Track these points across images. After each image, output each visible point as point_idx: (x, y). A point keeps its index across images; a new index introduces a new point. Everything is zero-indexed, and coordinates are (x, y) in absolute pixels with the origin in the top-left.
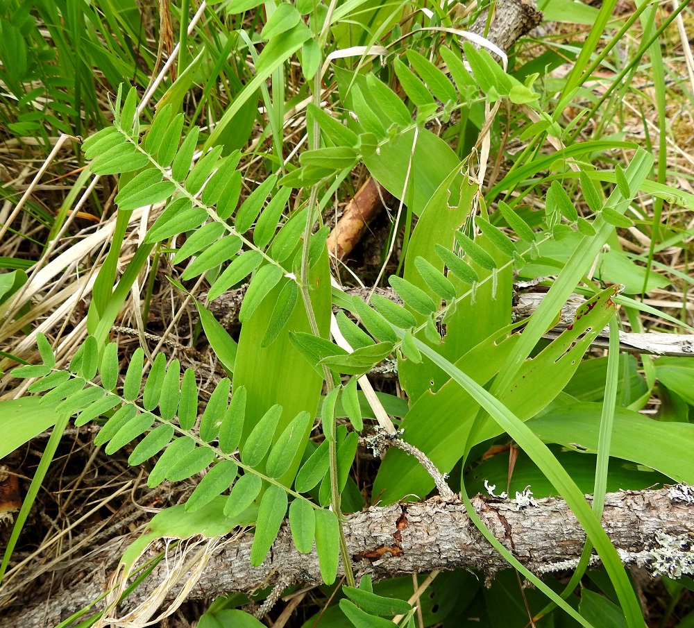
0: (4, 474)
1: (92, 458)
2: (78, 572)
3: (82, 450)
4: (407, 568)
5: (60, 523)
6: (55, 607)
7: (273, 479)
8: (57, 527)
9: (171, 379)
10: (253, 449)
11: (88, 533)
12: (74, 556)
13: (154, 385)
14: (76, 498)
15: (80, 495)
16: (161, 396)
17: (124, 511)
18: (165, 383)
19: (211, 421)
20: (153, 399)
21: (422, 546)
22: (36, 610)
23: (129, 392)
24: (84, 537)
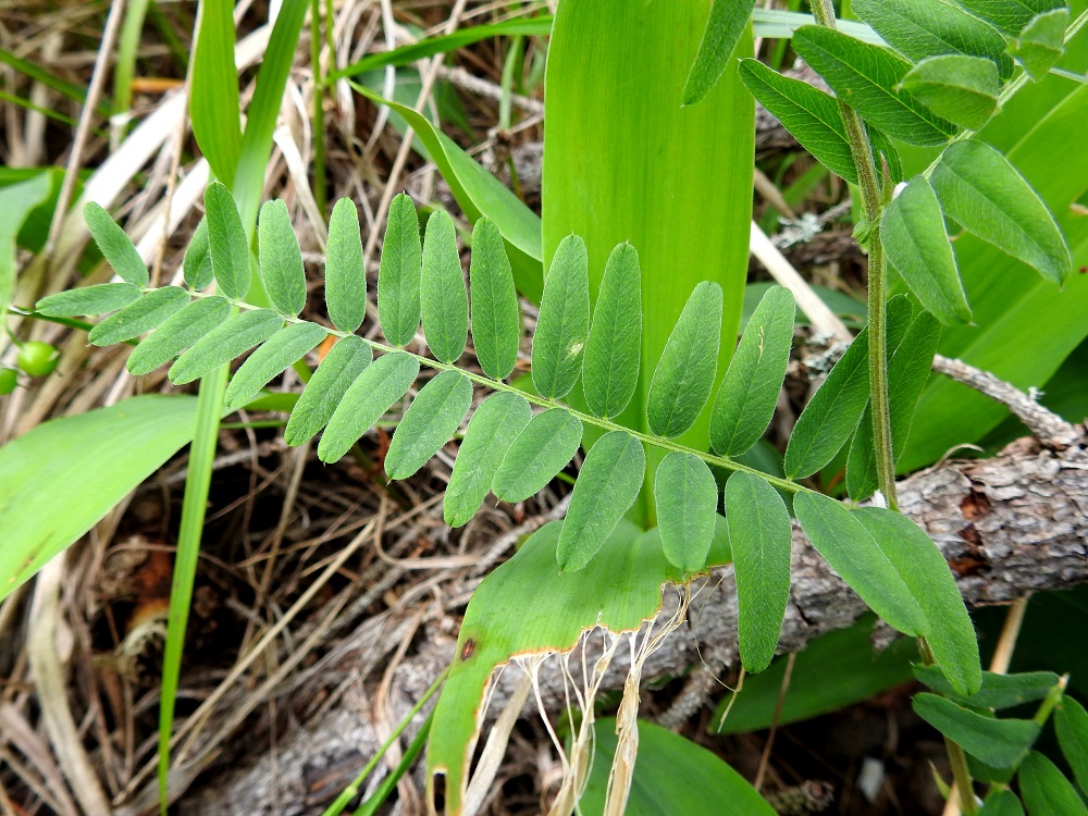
0: (139, 551)
1: (292, 493)
2: (314, 692)
3: (271, 486)
4: (999, 595)
5: (263, 613)
6: (289, 762)
7: (726, 458)
8: (258, 620)
9: (439, 258)
10: (673, 396)
11: (318, 624)
12: (301, 667)
13: (398, 281)
14: (282, 565)
15: (288, 559)
16: (423, 304)
17: (369, 574)
18: (425, 273)
19: (557, 345)
20: (402, 316)
21: (1038, 546)
22: (255, 773)
23: (342, 309)
24: (312, 631)
